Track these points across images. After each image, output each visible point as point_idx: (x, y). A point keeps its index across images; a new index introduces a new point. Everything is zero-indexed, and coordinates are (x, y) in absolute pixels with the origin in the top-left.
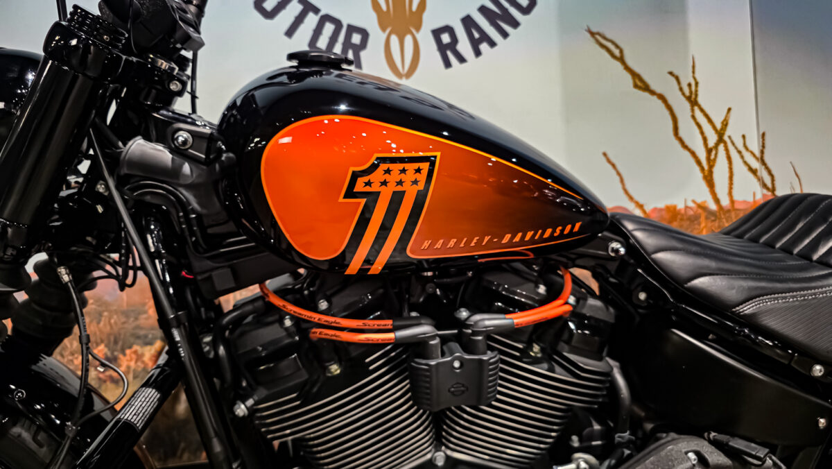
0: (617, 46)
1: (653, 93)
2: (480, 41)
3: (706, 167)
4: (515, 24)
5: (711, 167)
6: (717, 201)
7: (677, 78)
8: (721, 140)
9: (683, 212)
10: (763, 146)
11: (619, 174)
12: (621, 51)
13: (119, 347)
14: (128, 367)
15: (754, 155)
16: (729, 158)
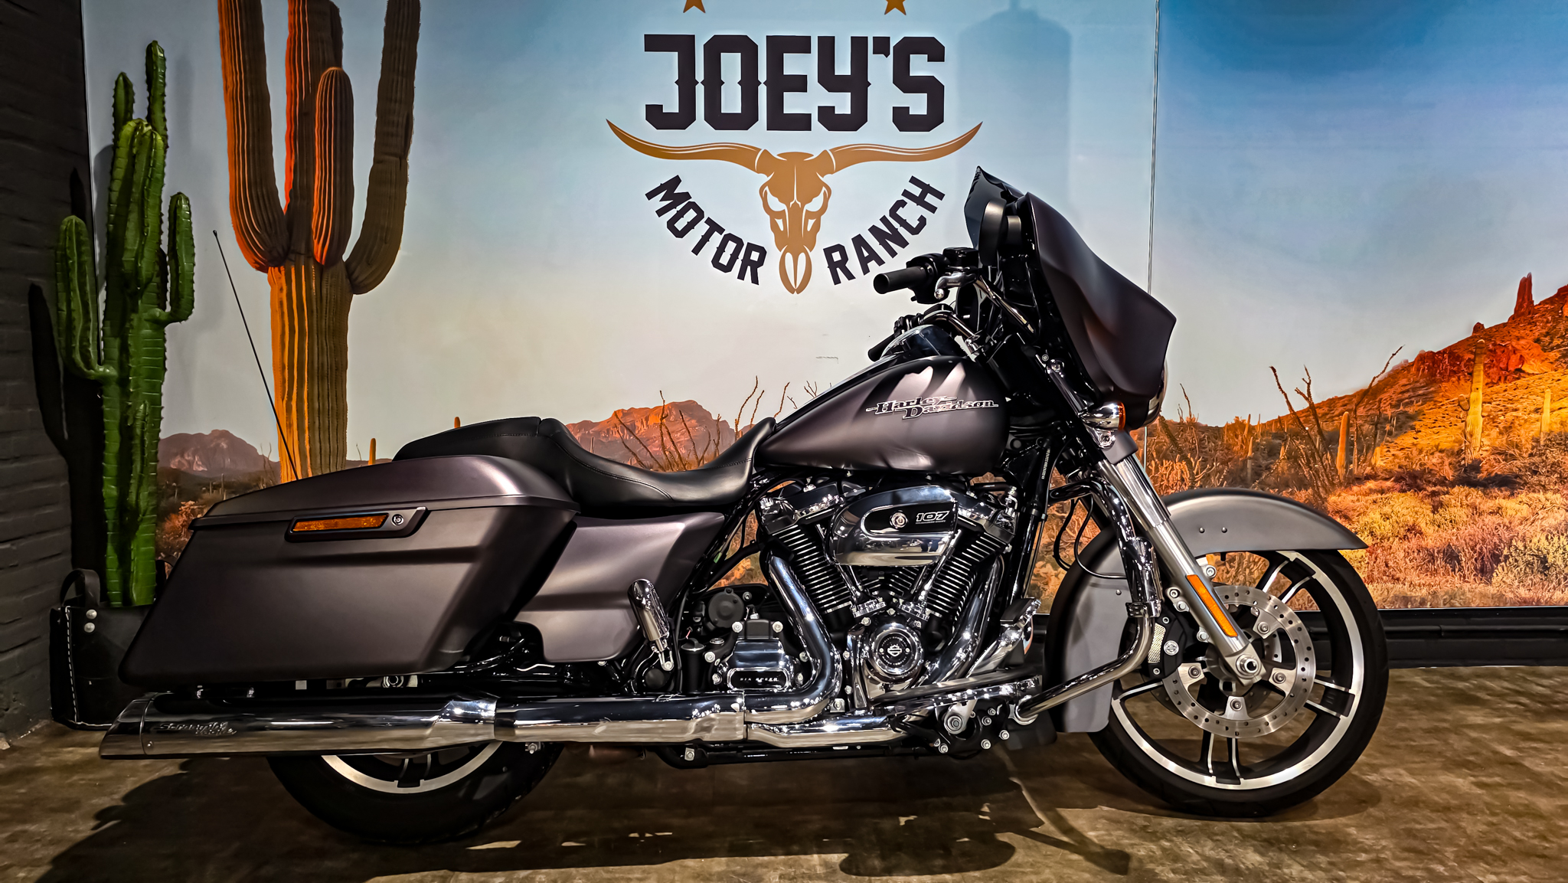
4: (904, 243)
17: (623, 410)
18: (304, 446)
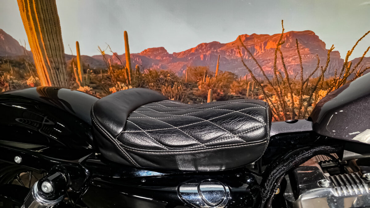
17: (246, 35)
18: (41, 43)
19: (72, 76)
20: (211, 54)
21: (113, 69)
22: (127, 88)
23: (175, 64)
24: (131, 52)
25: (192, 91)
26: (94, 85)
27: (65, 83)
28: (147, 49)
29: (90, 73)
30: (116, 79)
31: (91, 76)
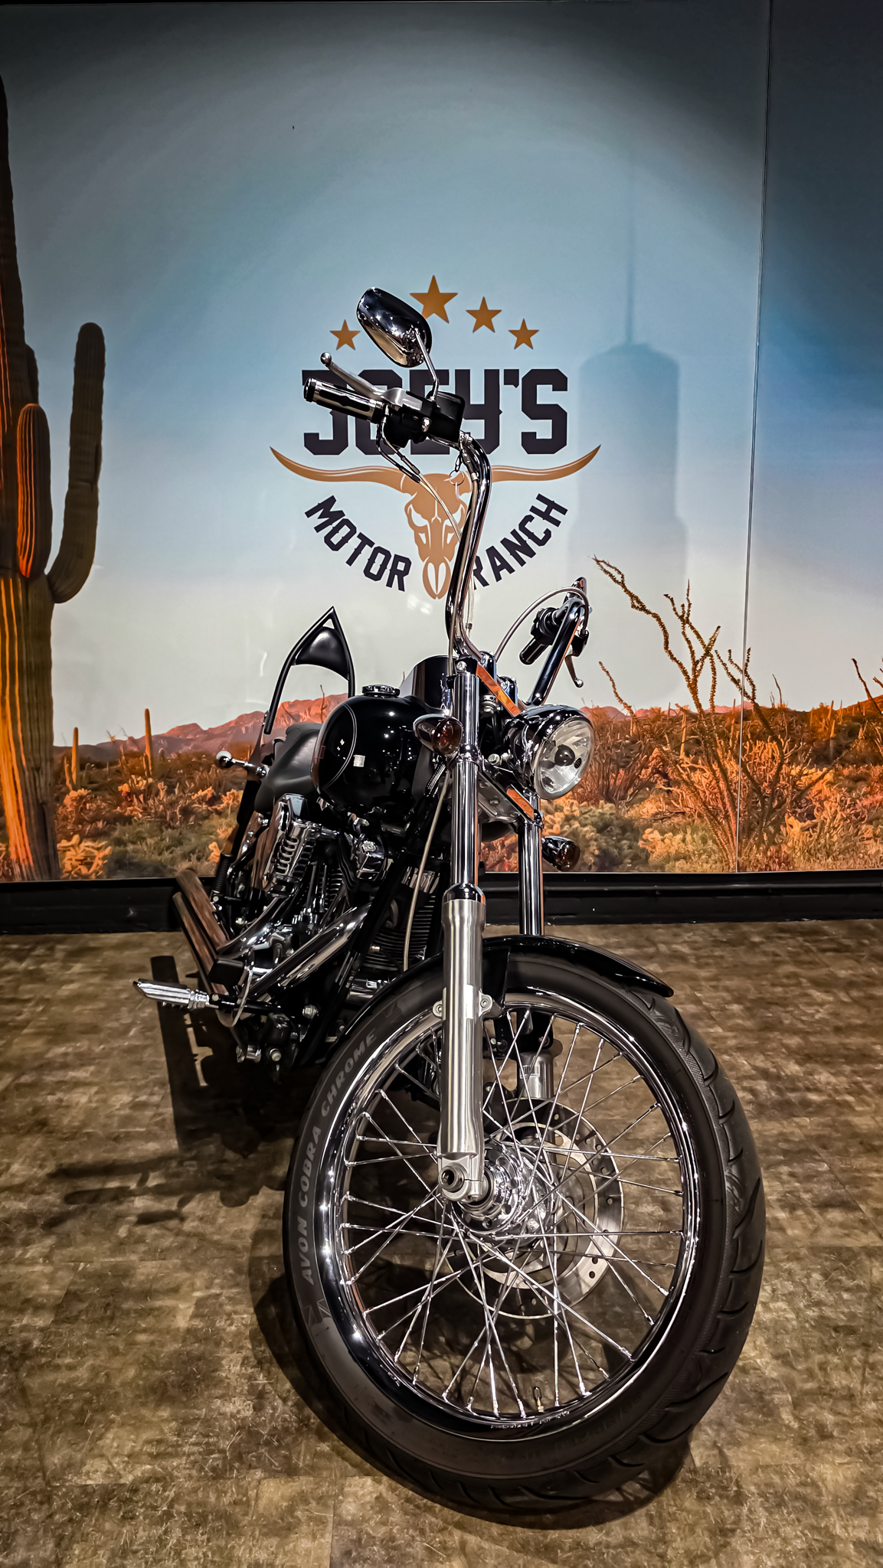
0: (620, 573)
1: (648, 612)
2: (501, 568)
3: (691, 677)
4: (531, 554)
5: (696, 677)
6: (699, 706)
7: (672, 600)
8: (707, 653)
9: (666, 713)
10: (748, 660)
11: (611, 679)
12: (623, 577)
13: (222, 789)
14: (228, 804)
15: (738, 668)
16: (714, 669)
17: (289, 702)
18: (18, 735)
19: (59, 777)
20: (253, 726)
21: (126, 760)
22: (145, 782)
23: (211, 742)
24: (153, 734)
25: (235, 773)
26: (95, 785)
27: (46, 789)
28: (174, 727)
29: (90, 768)
30: (130, 771)
31: (91, 772)
